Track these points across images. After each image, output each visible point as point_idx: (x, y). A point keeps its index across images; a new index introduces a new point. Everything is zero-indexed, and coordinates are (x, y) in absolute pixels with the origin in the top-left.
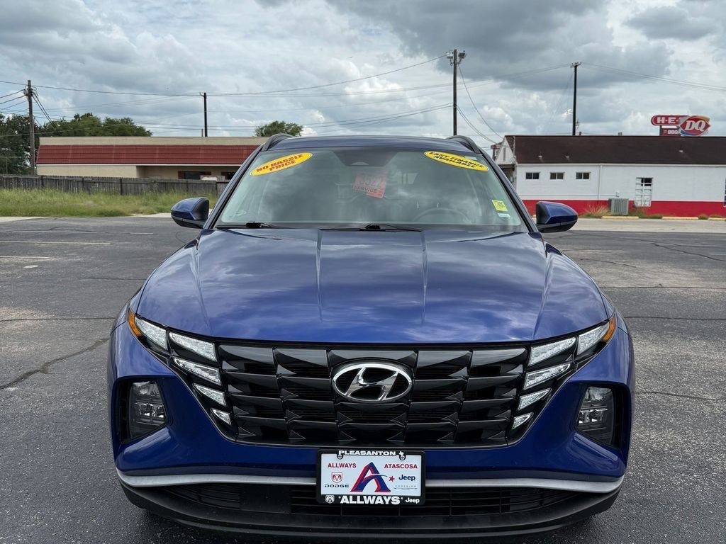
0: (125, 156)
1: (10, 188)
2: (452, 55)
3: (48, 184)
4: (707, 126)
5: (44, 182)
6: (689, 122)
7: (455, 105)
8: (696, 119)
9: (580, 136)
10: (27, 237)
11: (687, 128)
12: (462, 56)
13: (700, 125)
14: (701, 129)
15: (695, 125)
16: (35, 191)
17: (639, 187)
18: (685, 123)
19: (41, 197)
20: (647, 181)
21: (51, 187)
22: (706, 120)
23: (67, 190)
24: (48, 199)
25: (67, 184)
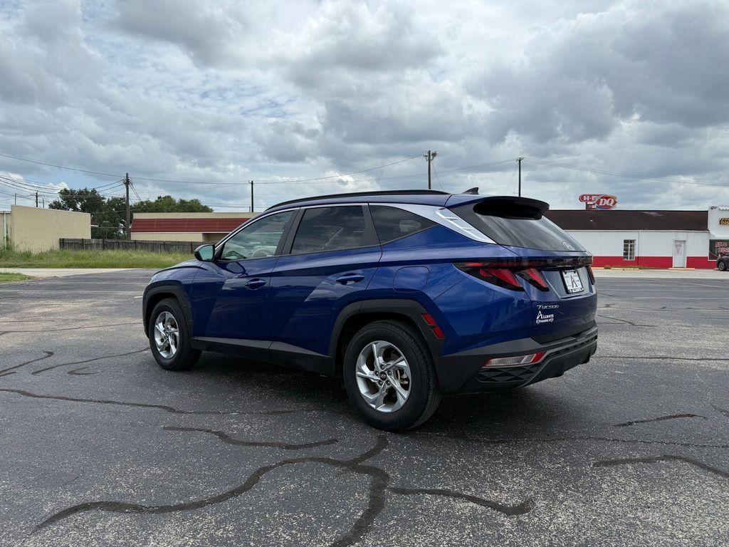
1: (113, 249)
2: (427, 154)
3: (140, 247)
4: (615, 202)
5: (137, 245)
6: (602, 200)
8: (607, 198)
10: (131, 280)
11: (601, 204)
12: (434, 155)
13: (610, 202)
14: (611, 205)
15: (607, 202)
16: (130, 252)
18: (599, 201)
19: (136, 255)
21: (141, 248)
22: (614, 198)
23: (153, 250)
24: (140, 256)
25: (153, 246)
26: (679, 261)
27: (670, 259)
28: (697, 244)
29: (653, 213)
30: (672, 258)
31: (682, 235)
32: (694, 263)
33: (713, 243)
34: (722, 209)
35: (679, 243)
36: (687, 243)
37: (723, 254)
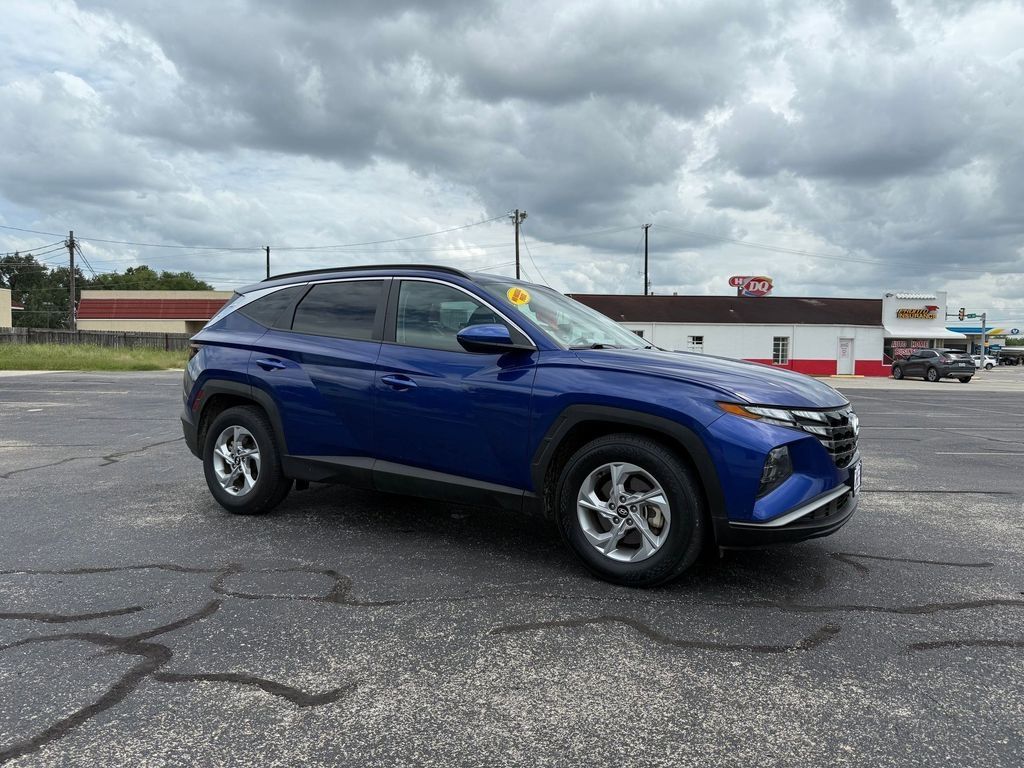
0: (173, 311)
1: (42, 343)
2: (514, 215)
4: (770, 287)
5: (83, 336)
6: (752, 283)
7: (518, 264)
8: (759, 280)
9: (652, 296)
11: (751, 289)
12: (524, 216)
13: (763, 286)
14: (764, 290)
15: (759, 286)
16: (70, 346)
17: (691, 345)
18: (748, 285)
19: (76, 351)
20: (698, 339)
21: (88, 342)
22: (769, 281)
23: (107, 345)
24: (83, 354)
25: (108, 339)
26: (845, 366)
27: (834, 363)
28: (868, 344)
29: (813, 302)
30: (835, 362)
31: (848, 331)
32: (864, 368)
33: (888, 342)
34: (899, 296)
35: (845, 342)
36: (856, 343)
37: (899, 357)
